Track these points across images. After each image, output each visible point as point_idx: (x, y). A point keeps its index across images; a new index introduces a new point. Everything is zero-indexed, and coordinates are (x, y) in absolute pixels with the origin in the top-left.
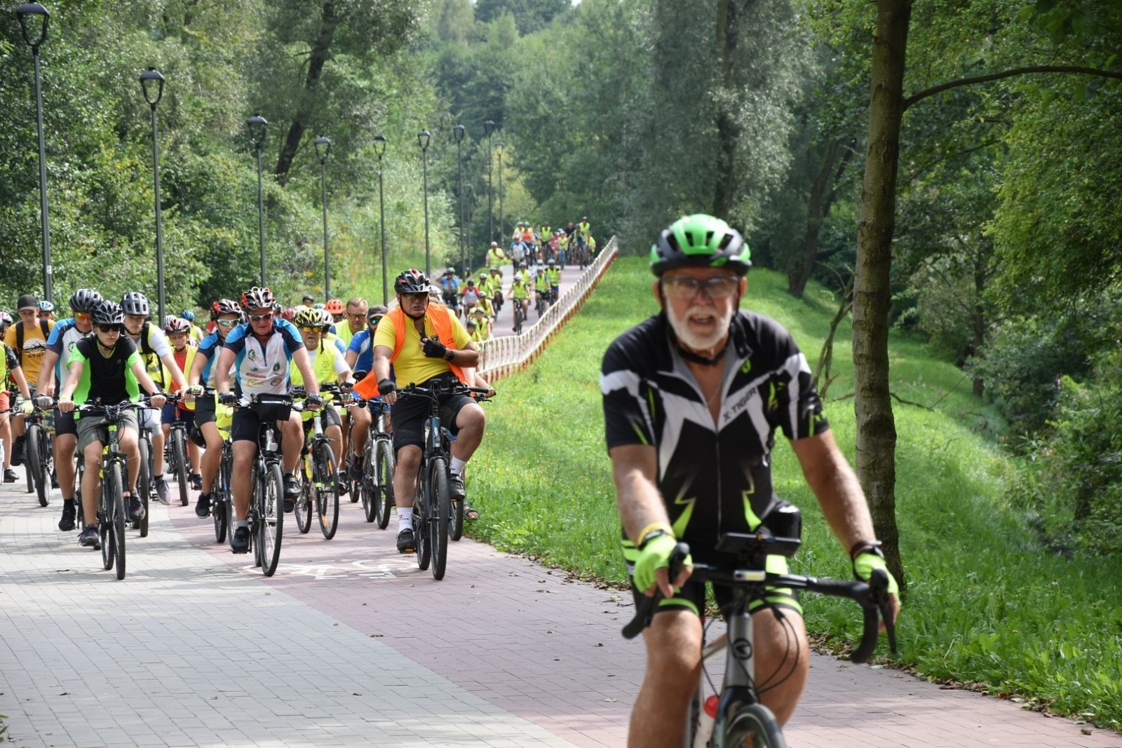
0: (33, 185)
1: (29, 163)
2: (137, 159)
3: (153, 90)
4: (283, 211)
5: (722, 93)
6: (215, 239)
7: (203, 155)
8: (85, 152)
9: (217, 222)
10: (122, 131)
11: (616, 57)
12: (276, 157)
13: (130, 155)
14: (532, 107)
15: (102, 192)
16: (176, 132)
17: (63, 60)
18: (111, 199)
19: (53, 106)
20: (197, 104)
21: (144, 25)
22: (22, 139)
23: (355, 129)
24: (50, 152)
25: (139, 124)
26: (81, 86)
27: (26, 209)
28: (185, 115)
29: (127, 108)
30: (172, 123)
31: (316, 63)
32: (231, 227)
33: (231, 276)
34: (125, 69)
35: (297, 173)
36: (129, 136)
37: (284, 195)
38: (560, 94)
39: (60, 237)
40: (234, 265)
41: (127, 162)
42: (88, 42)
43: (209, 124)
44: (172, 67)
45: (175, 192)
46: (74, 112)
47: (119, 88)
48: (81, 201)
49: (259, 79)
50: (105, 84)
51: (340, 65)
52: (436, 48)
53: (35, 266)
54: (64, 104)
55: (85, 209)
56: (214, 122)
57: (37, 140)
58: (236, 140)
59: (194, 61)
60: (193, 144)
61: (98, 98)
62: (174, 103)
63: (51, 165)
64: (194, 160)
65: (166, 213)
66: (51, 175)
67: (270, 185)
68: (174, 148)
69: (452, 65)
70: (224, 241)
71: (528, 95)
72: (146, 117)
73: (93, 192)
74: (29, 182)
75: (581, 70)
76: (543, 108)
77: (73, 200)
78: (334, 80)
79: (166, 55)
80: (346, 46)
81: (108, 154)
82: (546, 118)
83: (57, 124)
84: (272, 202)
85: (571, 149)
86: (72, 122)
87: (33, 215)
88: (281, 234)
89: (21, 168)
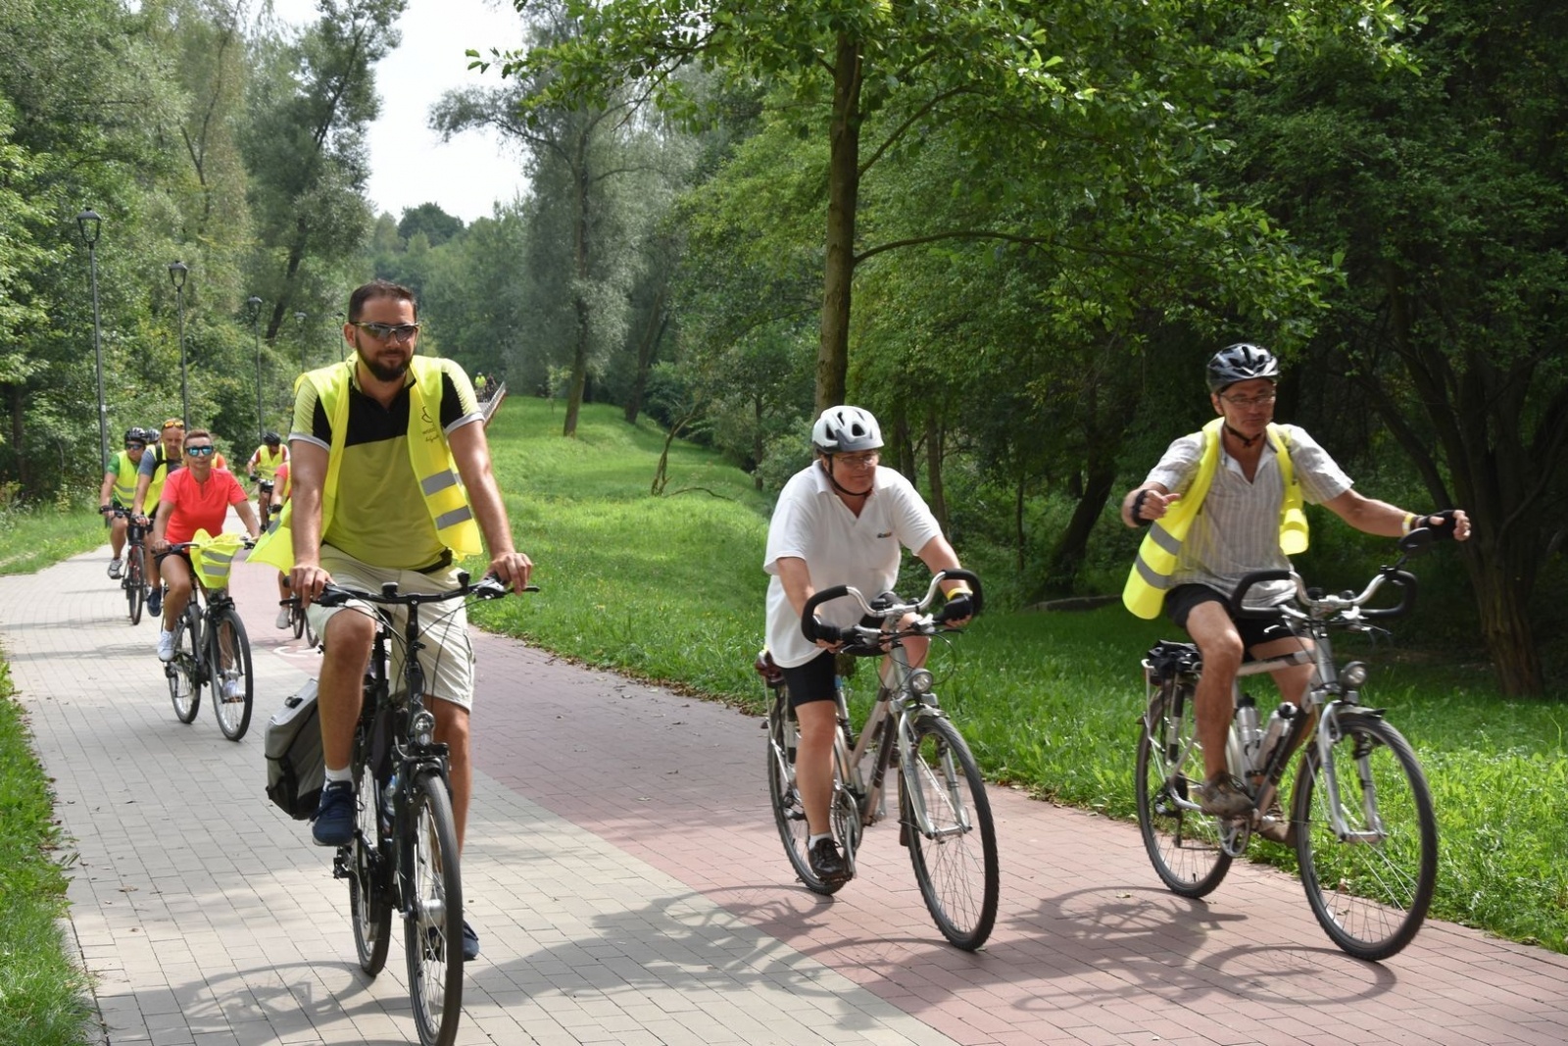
0: (90, 347)
1: (87, 332)
2: (166, 329)
3: (178, 280)
4: (272, 365)
5: (578, 284)
6: (223, 385)
7: (213, 325)
8: (128, 324)
9: (223, 373)
10: (154, 309)
11: (498, 261)
12: (266, 328)
13: (161, 326)
14: (441, 295)
15: (141, 352)
16: (194, 310)
17: (111, 258)
18: (147, 358)
19: (104, 291)
20: (208, 290)
21: (169, 234)
22: (82, 315)
23: (322, 307)
24: (103, 324)
25: (167, 304)
26: (125, 277)
27: (85, 365)
28: (200, 298)
29: (158, 292)
30: (190, 304)
31: (294, 261)
32: (234, 377)
33: (233, 411)
34: (157, 264)
35: (281, 339)
36: (159, 313)
37: (272, 354)
38: (461, 286)
39: (111, 385)
40: (236, 404)
41: (159, 331)
42: (130, 245)
43: (216, 305)
44: (190, 263)
45: (194, 353)
46: (120, 295)
47: (153, 277)
48: (125, 359)
49: (253, 272)
50: (142, 275)
51: (312, 263)
52: (372, 255)
53: (93, 406)
54: (113, 289)
55: (128, 365)
56: (221, 303)
57: (93, 315)
58: (237, 316)
59: (207, 259)
60: (207, 319)
61: (137, 284)
62: (192, 289)
63: (103, 333)
64: (207, 330)
65: (188, 367)
66: (103, 340)
67: (263, 348)
68: (193, 321)
69: (384, 267)
70: (230, 387)
71: (437, 286)
72: (172, 299)
73: (134, 352)
74: (87, 345)
75: (474, 270)
76: (449, 295)
77: (120, 359)
78: (306, 274)
79: (186, 254)
80: (315, 248)
81: (144, 325)
82: (451, 303)
83: (108, 305)
84: (264, 358)
85: (469, 322)
86: (116, 302)
87: (90, 369)
88: (270, 381)
89: (81, 336)
